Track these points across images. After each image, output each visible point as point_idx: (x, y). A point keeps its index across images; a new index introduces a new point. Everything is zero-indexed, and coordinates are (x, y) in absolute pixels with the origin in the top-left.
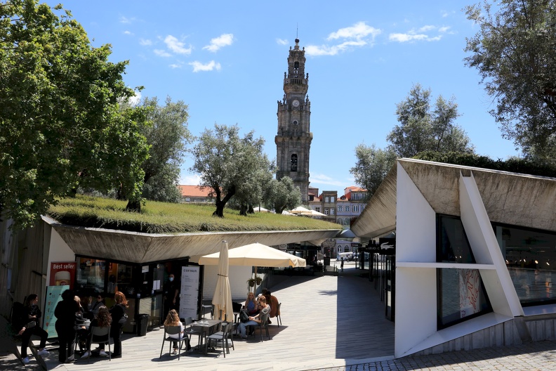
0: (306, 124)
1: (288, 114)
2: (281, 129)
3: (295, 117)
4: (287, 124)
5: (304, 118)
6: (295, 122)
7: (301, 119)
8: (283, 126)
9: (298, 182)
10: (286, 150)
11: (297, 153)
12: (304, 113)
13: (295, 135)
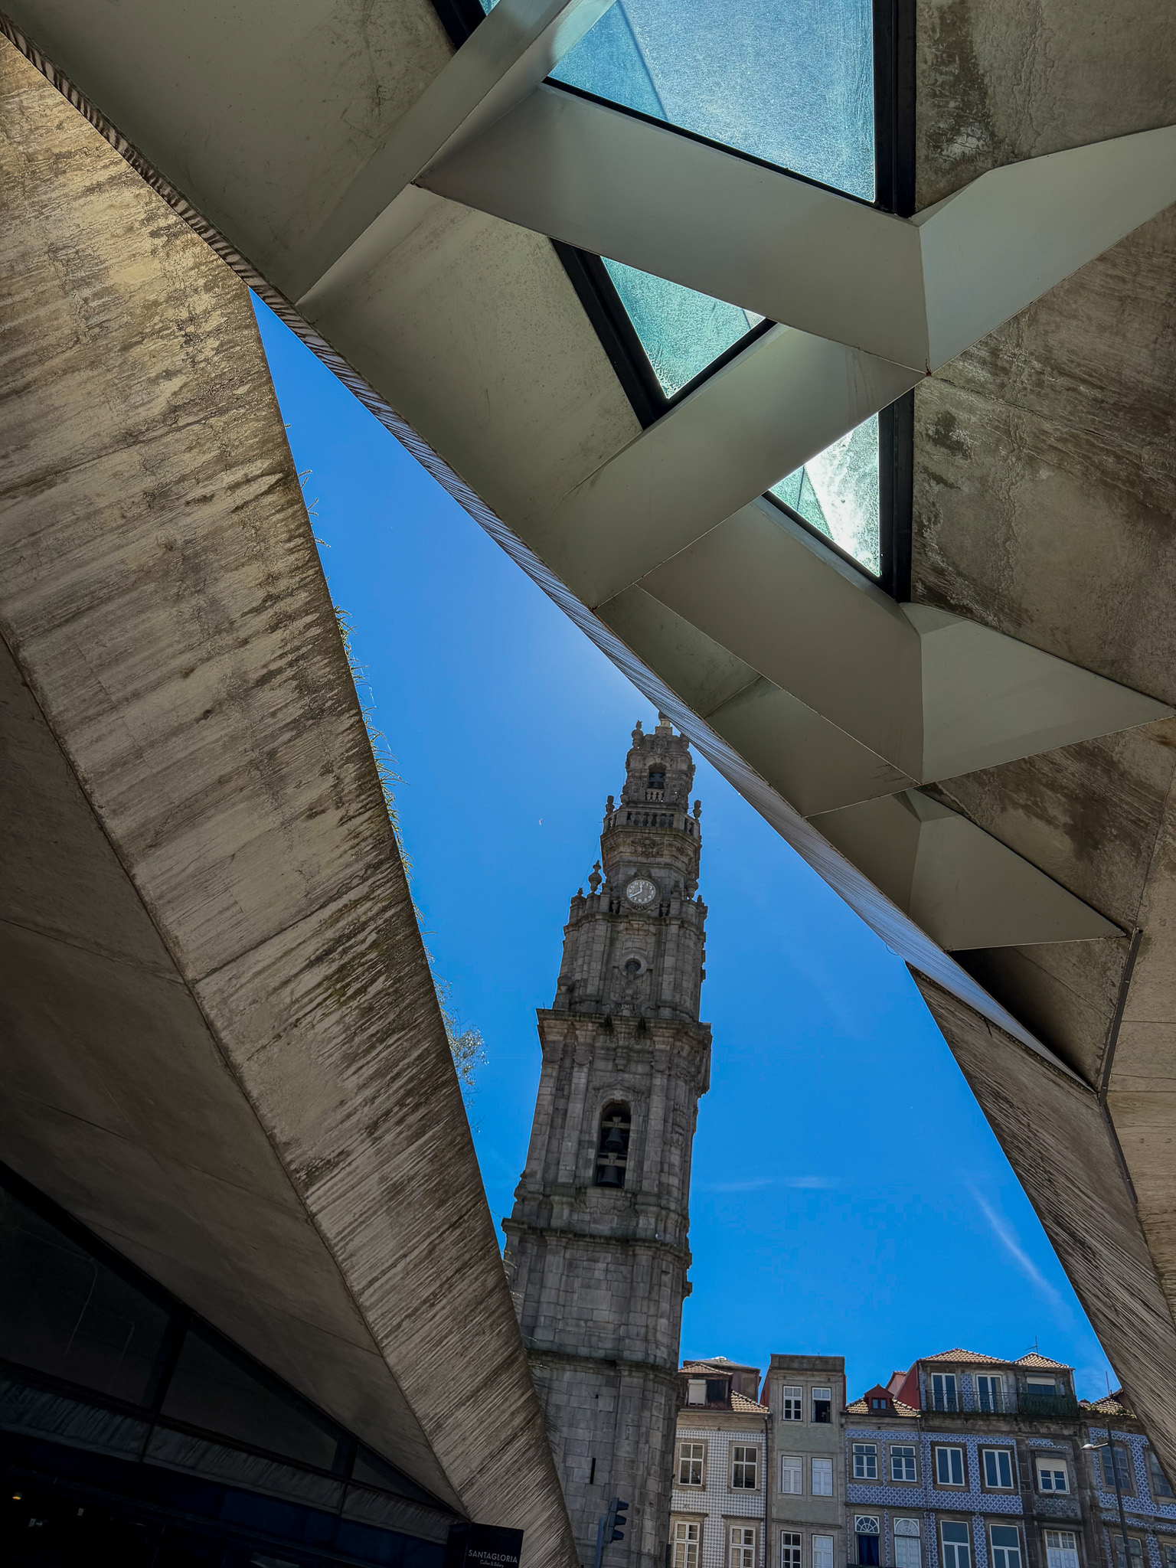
0: (679, 970)
1: (602, 929)
2: (569, 986)
3: (634, 943)
4: (597, 967)
5: (671, 946)
6: (633, 964)
7: (660, 951)
8: (578, 977)
9: (625, 1242)
10: (580, 1078)
11: (630, 1097)
12: (674, 929)
13: (626, 1013)
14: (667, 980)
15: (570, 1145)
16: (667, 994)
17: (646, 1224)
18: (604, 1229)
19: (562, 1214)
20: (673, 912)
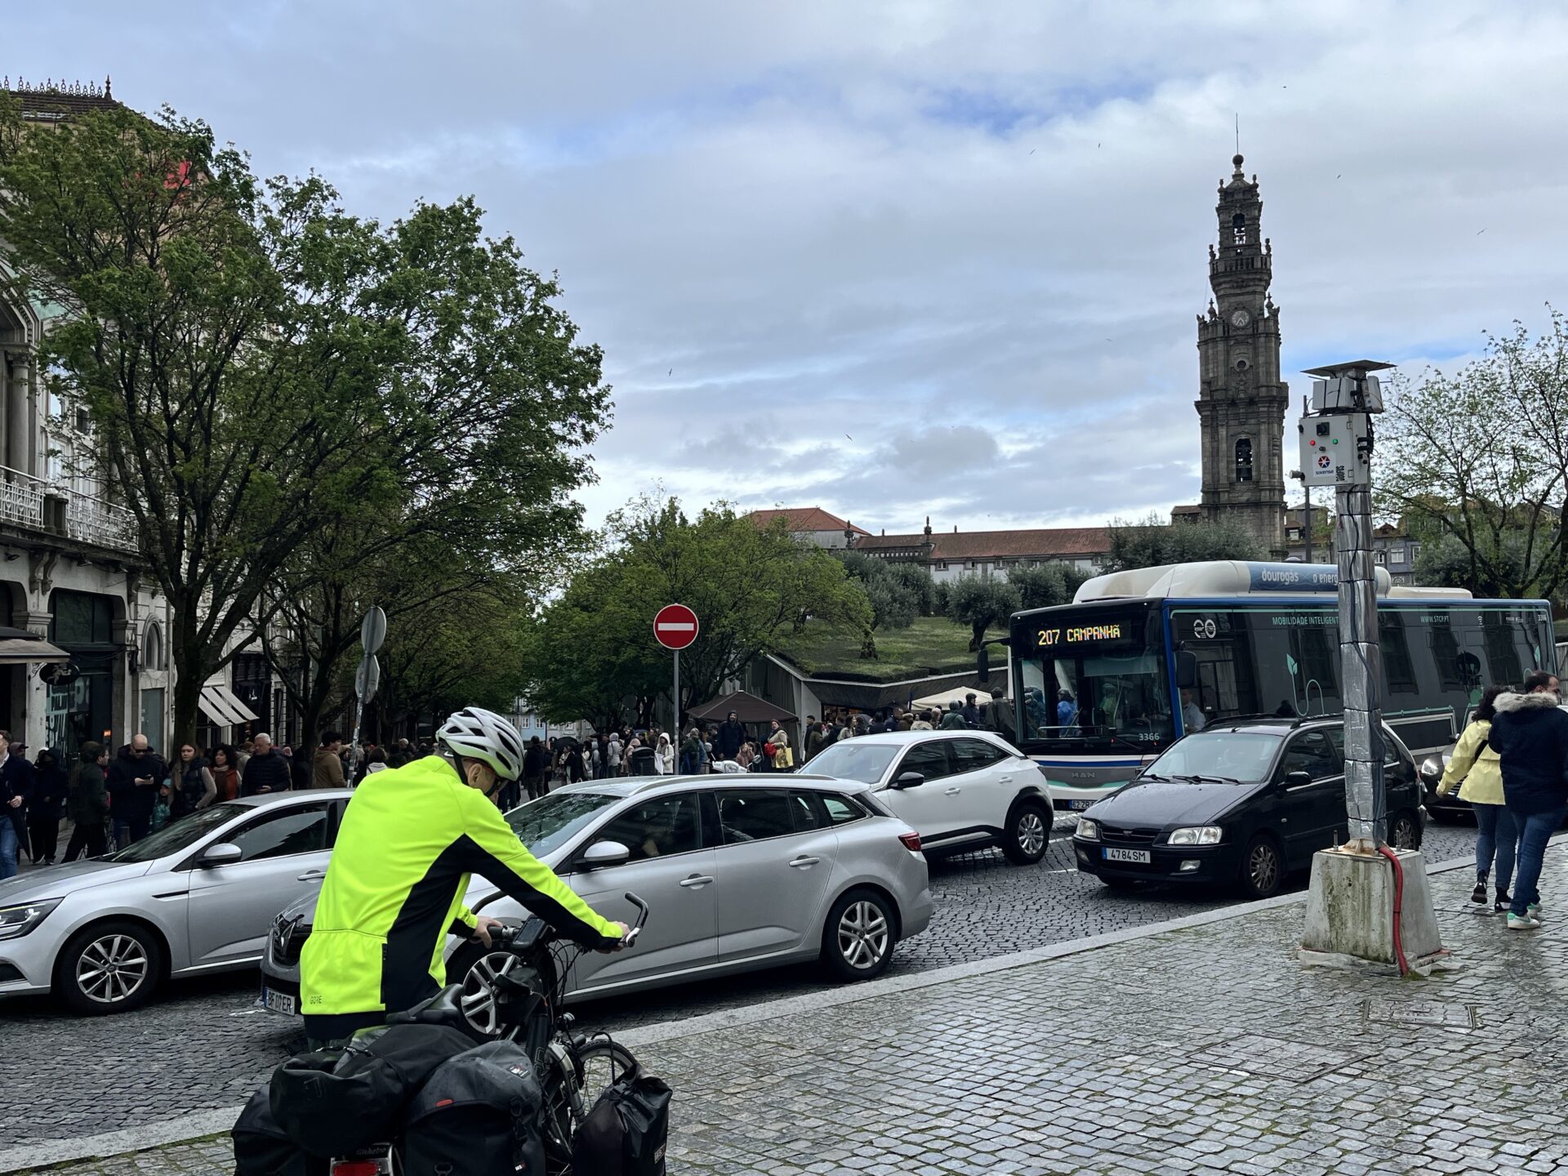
0: (1268, 363)
1: (1221, 346)
2: (1206, 383)
3: (1241, 351)
4: (1221, 370)
5: (1263, 350)
6: (1242, 363)
7: (1256, 355)
8: (1211, 375)
9: (1256, 505)
10: (1223, 432)
11: (1249, 436)
12: (1262, 339)
13: (1242, 396)
14: (1262, 370)
15: (1223, 465)
16: (1263, 380)
17: (1265, 496)
18: (1244, 498)
19: (1224, 497)
20: (1261, 329)
